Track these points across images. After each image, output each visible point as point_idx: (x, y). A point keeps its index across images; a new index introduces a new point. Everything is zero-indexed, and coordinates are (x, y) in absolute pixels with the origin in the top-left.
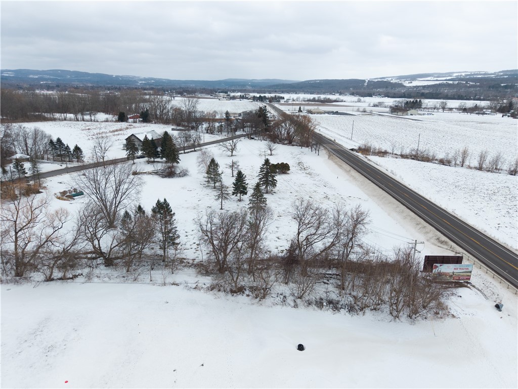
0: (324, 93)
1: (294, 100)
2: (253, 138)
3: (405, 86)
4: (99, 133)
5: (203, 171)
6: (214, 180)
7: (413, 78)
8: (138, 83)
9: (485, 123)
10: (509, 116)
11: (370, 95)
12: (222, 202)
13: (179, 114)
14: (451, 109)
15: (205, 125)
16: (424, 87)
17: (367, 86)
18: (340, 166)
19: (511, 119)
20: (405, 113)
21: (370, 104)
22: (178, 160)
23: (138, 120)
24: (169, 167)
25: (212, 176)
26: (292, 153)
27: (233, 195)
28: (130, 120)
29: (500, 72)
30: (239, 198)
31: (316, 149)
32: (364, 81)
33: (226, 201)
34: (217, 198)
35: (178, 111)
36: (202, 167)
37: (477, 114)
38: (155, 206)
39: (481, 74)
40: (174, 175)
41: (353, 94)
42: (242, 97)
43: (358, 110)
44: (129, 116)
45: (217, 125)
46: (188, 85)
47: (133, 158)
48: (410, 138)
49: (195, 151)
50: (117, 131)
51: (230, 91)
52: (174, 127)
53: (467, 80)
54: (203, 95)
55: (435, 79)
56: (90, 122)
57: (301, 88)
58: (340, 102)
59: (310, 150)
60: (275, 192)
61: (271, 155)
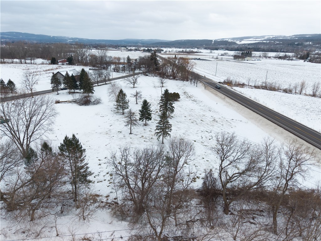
0: (188, 48)
1: (170, 52)
2: (147, 75)
3: (237, 44)
4: (35, 72)
5: (113, 100)
6: (123, 108)
7: (241, 39)
8: (67, 41)
9: (296, 65)
10: (308, 61)
11: (217, 49)
12: (131, 128)
13: (94, 59)
14: (270, 57)
15: (113, 66)
16: (249, 44)
17: (214, 43)
18: (216, 95)
19: (310, 63)
20: (243, 59)
21: (219, 54)
22: (93, 91)
23: (65, 63)
24: (85, 97)
25: (121, 104)
26: (177, 86)
27: (140, 120)
28: (60, 63)
29: (293, 36)
30: (145, 123)
31: (194, 83)
32: (212, 41)
33: (134, 127)
34: (127, 124)
35: (93, 57)
36: (112, 97)
37: (287, 60)
38: (63, 143)
39: (282, 37)
40: (89, 103)
41: (206, 48)
42: (136, 50)
43: (213, 58)
44: (59, 61)
45: (121, 66)
46: (101, 43)
47: (58, 90)
48: (254, 75)
49: (106, 84)
50: (49, 70)
51: (128, 46)
52: (91, 68)
53: (275, 40)
54: (111, 48)
55: (255, 40)
56: (30, 65)
57: (173, 45)
58: (199, 53)
59: (190, 83)
60: (172, 117)
61: (163, 87)
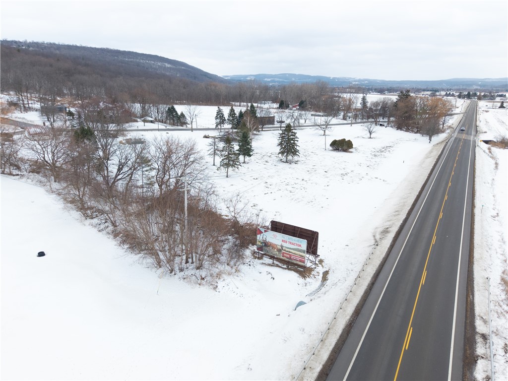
12: (214, 158)
61: (370, 138)
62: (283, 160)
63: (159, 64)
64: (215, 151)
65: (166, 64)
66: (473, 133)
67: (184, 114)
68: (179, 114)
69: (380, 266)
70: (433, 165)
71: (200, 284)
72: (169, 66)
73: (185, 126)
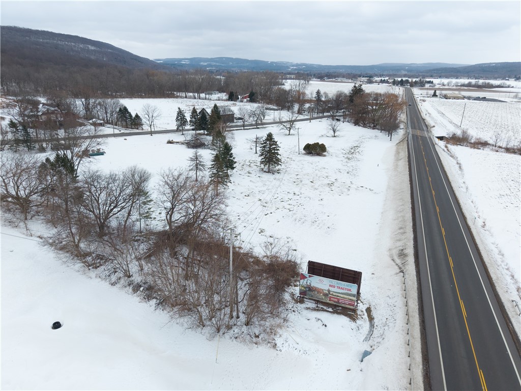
0: (485, 78)
1: (444, 85)
2: (338, 120)
8: (289, 68)
12: (196, 173)
24: (199, 139)
26: (361, 137)
40: (204, 147)
42: (381, 82)
44: (242, 96)
47: (183, 130)
49: (258, 128)
51: (377, 76)
58: (506, 87)
61: (334, 136)
62: (264, 170)
63: (81, 46)
64: (197, 165)
65: (90, 46)
66: (425, 128)
67: (139, 115)
68: (134, 115)
69: (419, 298)
70: (408, 170)
71: (256, 344)
72: (93, 48)
73: (140, 128)
